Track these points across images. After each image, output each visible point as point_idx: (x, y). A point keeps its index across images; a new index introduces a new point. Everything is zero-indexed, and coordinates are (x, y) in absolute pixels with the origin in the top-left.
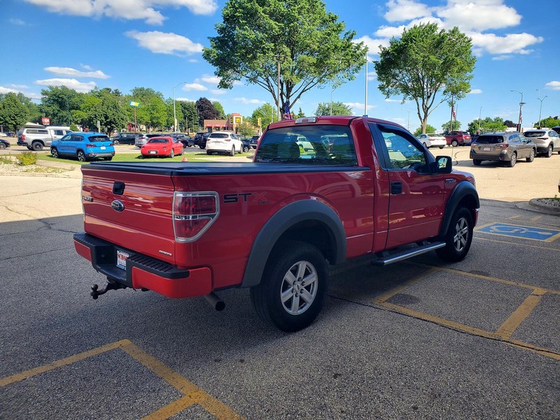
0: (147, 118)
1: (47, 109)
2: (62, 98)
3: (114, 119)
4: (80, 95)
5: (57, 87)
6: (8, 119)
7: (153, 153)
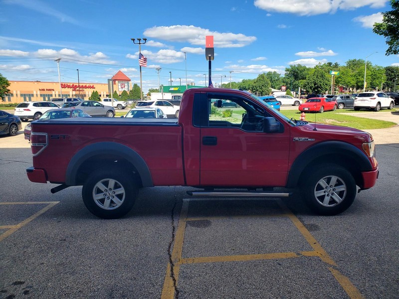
0: (353, 82)
1: (287, 80)
2: (297, 73)
3: (320, 85)
4: (309, 69)
5: (295, 66)
6: (258, 88)
7: (306, 109)
